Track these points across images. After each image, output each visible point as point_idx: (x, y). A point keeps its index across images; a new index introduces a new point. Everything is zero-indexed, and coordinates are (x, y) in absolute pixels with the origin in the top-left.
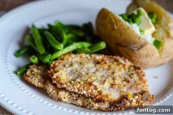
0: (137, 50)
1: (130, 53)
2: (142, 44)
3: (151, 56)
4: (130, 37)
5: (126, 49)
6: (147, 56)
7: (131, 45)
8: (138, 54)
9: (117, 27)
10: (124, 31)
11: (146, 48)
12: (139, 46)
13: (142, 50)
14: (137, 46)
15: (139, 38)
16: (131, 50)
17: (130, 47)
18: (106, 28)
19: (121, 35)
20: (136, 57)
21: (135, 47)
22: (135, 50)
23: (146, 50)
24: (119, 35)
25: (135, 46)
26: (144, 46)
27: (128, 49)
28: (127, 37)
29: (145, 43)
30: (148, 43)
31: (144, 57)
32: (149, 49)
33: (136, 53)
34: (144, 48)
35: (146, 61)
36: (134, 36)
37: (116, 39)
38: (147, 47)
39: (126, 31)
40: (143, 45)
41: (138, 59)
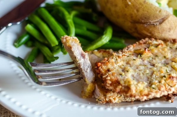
0: (159, 25)
1: (151, 29)
2: (163, 17)
3: (174, 28)
4: (149, 11)
5: (146, 25)
6: (170, 29)
7: (151, 21)
8: (161, 29)
9: (131, 3)
10: (141, 6)
11: (168, 21)
12: (160, 20)
13: (165, 23)
14: (158, 20)
15: (160, 11)
16: (153, 26)
17: (150, 23)
18: (116, 6)
19: (138, 11)
20: (159, 32)
21: (156, 22)
22: (157, 25)
23: (169, 23)
24: (135, 11)
25: (156, 20)
26: (167, 19)
27: (149, 25)
28: (146, 12)
29: (167, 16)
30: (169, 15)
31: (167, 31)
32: (171, 21)
33: (159, 28)
34: (166, 21)
35: (170, 35)
36: (153, 10)
37: (132, 17)
38: (169, 19)
39: (143, 5)
40: (165, 17)
41: (160, 34)
